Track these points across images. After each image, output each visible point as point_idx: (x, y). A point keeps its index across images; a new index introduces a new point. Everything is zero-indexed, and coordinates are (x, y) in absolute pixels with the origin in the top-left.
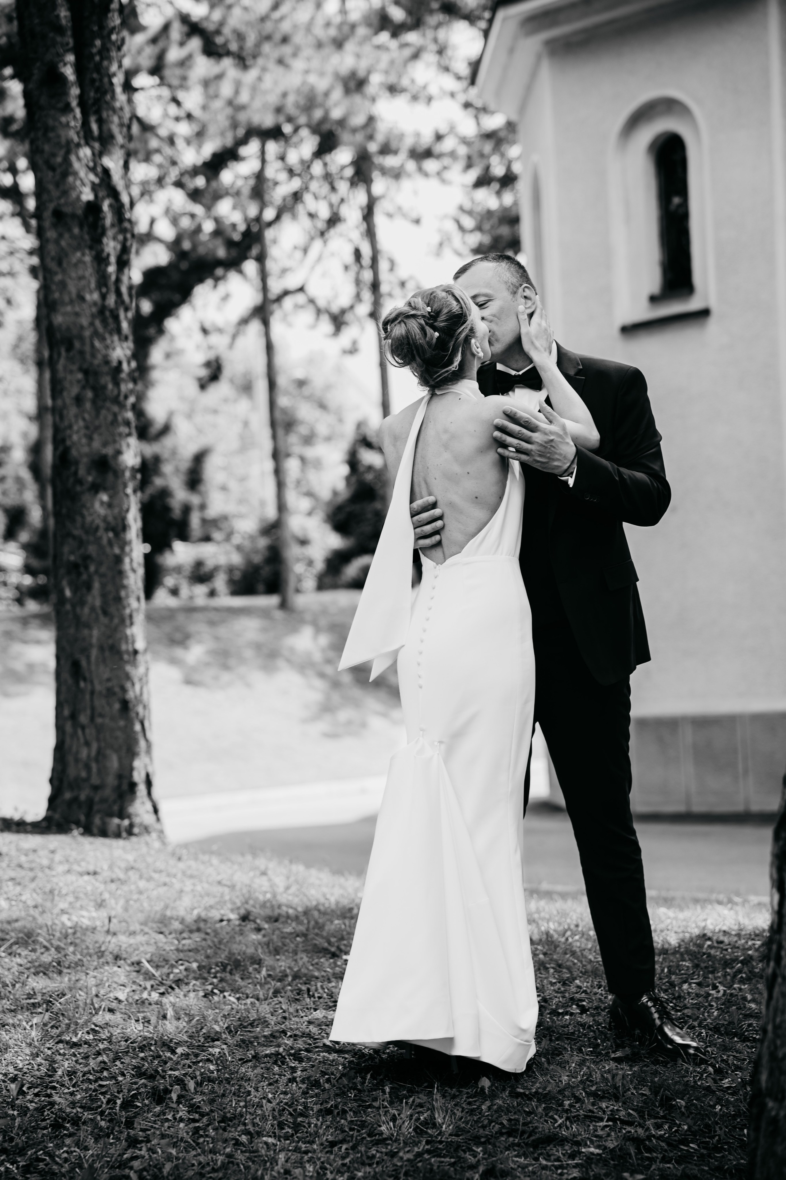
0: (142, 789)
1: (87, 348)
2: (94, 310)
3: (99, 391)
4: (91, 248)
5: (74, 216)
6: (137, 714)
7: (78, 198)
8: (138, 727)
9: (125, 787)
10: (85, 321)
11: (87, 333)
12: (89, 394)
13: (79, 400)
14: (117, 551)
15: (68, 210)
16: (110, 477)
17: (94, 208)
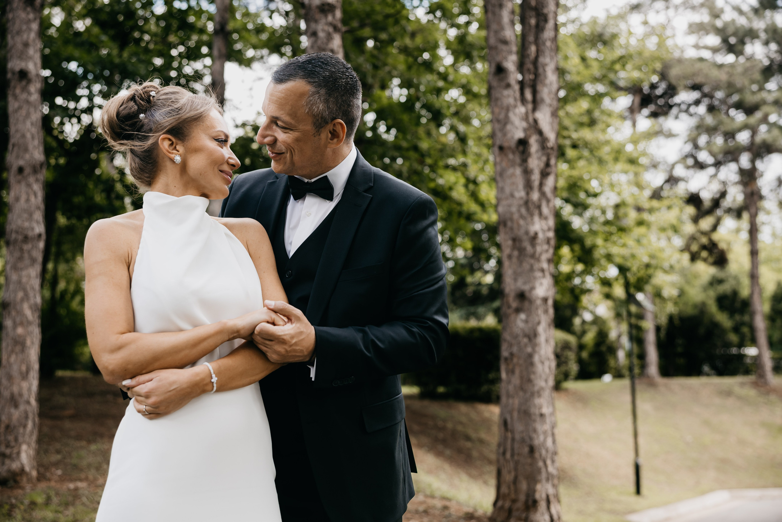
0: (543, 505)
1: (515, 226)
2: (521, 202)
3: (522, 251)
4: (521, 165)
5: (510, 148)
6: (541, 455)
7: (513, 138)
8: (541, 464)
9: (530, 502)
10: (514, 209)
11: (516, 216)
12: (516, 253)
13: (510, 257)
14: (529, 350)
15: (506, 144)
16: (526, 304)
17: (523, 143)
